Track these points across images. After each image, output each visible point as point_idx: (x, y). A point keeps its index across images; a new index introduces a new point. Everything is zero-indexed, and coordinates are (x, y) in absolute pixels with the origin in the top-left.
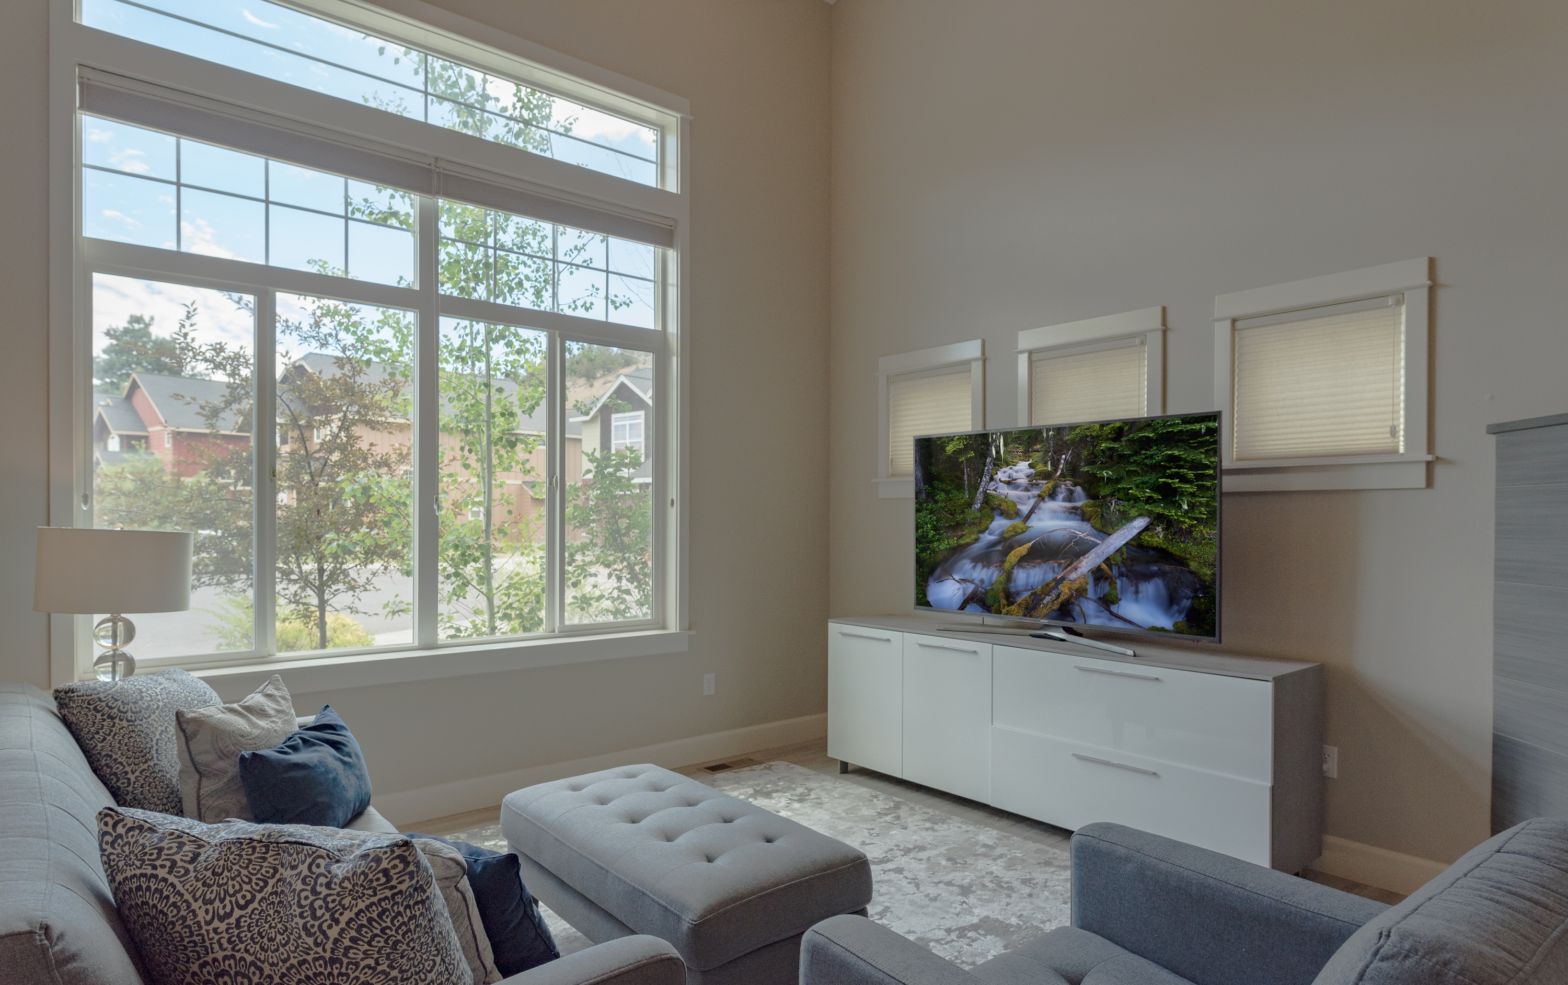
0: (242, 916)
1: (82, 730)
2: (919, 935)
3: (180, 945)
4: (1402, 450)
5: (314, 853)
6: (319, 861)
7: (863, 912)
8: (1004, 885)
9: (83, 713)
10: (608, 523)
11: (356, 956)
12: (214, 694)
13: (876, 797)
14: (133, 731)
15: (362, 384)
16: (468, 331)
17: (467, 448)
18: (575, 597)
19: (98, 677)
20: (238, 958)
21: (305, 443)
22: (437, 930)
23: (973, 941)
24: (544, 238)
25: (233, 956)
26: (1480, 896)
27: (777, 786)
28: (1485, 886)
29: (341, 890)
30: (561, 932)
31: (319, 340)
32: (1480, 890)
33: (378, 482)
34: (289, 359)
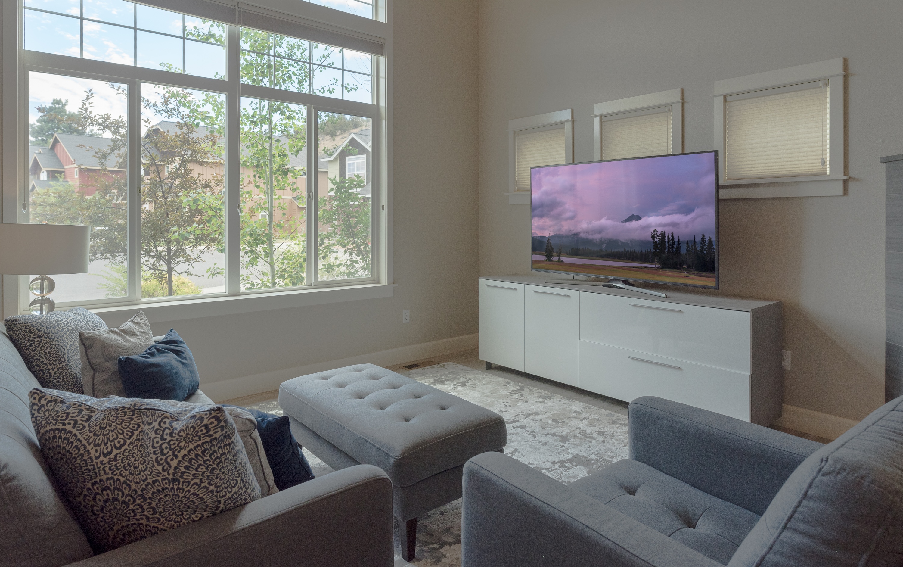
0: (118, 454)
1: (22, 344)
2: (536, 466)
3: (79, 472)
4: (828, 173)
5: (162, 415)
6: (165, 420)
7: (502, 451)
8: (587, 435)
9: (22, 334)
10: (344, 220)
11: (188, 478)
12: (103, 322)
13: (509, 383)
14: (53, 345)
15: (193, 138)
16: (258, 105)
17: (258, 176)
18: (324, 265)
19: (32, 313)
20: (115, 479)
21: (159, 174)
22: (238, 462)
23: (569, 469)
24: (305, 50)
25: (112, 478)
26: (883, 437)
27: (448, 377)
28: (885, 431)
29: (178, 437)
30: (316, 465)
31: (167, 112)
32: (883, 433)
33: (203, 196)
34: (149, 123)
